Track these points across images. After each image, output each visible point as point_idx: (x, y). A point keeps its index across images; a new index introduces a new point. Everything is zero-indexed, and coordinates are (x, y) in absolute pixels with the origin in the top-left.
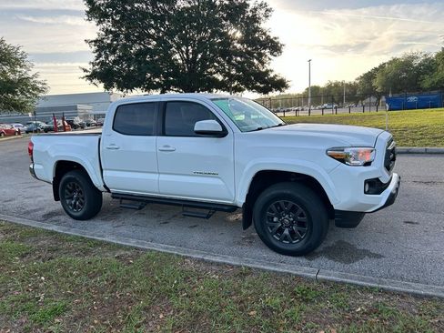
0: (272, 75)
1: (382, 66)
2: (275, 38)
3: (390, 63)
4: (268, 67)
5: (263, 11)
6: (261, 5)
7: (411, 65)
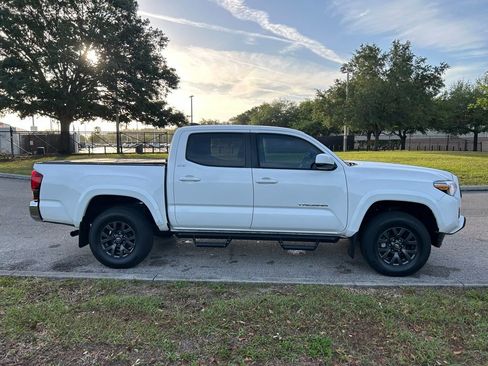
0: (166, 108)
1: (254, 110)
2: (173, 70)
3: (262, 107)
4: (162, 98)
5: (158, 39)
6: (156, 32)
7: (280, 112)
